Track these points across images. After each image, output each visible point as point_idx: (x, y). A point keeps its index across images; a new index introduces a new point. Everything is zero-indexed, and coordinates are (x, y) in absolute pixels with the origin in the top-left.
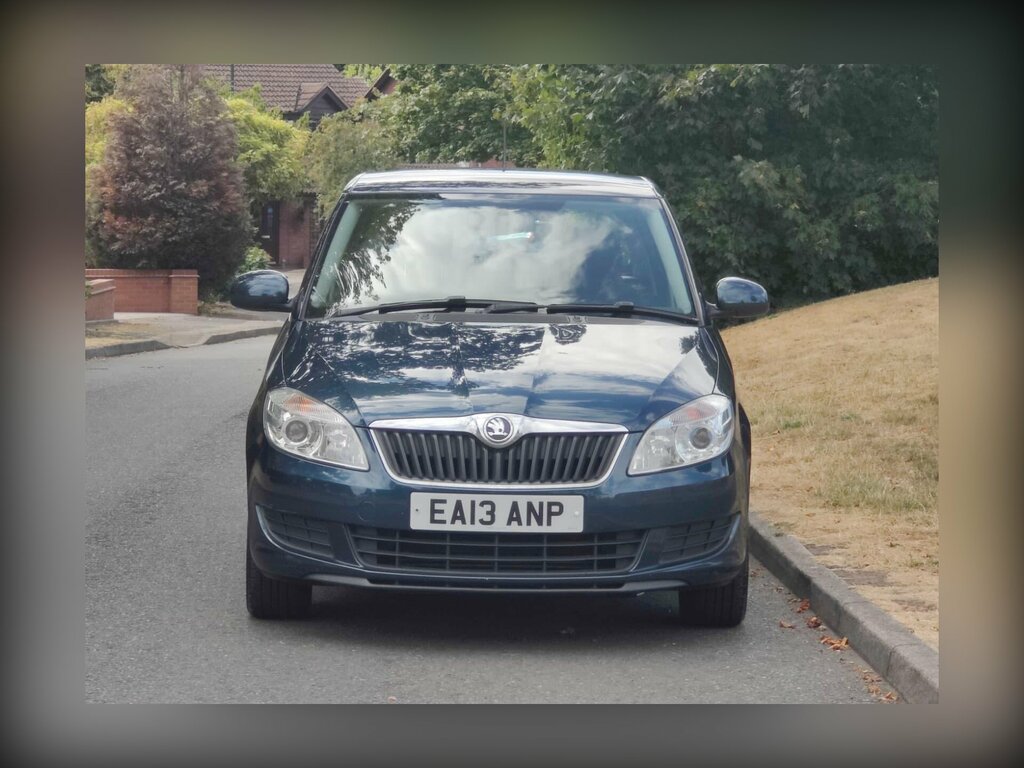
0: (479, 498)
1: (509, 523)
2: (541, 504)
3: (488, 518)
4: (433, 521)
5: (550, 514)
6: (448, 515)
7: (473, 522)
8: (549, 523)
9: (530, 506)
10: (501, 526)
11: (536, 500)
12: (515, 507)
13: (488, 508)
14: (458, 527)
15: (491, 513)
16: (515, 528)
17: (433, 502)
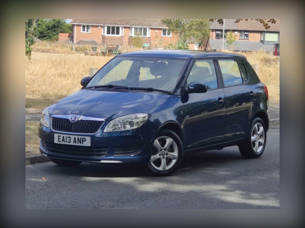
0: (68, 136)
1: (74, 143)
2: (81, 138)
3: (69, 141)
4: (59, 141)
5: (83, 141)
6: (61, 140)
7: (66, 142)
8: (83, 144)
9: (78, 138)
10: (72, 143)
11: (80, 137)
12: (75, 138)
13: (69, 138)
14: (63, 143)
15: (70, 140)
16: (75, 144)
17: (59, 136)
